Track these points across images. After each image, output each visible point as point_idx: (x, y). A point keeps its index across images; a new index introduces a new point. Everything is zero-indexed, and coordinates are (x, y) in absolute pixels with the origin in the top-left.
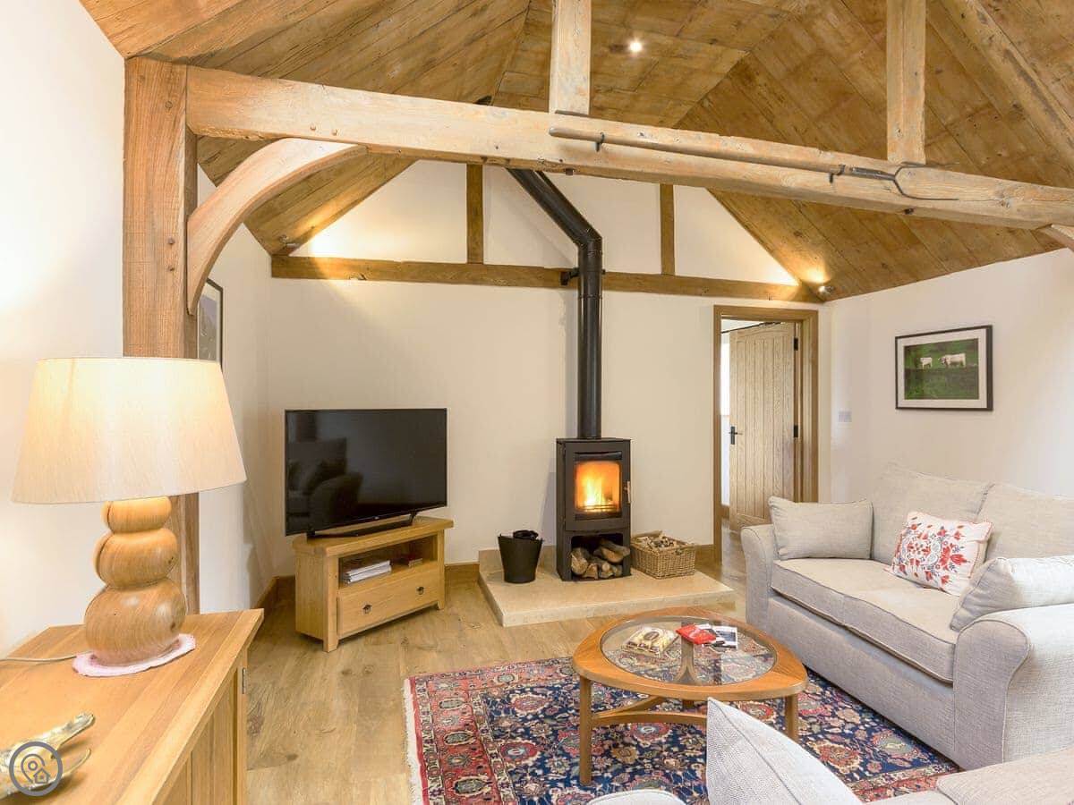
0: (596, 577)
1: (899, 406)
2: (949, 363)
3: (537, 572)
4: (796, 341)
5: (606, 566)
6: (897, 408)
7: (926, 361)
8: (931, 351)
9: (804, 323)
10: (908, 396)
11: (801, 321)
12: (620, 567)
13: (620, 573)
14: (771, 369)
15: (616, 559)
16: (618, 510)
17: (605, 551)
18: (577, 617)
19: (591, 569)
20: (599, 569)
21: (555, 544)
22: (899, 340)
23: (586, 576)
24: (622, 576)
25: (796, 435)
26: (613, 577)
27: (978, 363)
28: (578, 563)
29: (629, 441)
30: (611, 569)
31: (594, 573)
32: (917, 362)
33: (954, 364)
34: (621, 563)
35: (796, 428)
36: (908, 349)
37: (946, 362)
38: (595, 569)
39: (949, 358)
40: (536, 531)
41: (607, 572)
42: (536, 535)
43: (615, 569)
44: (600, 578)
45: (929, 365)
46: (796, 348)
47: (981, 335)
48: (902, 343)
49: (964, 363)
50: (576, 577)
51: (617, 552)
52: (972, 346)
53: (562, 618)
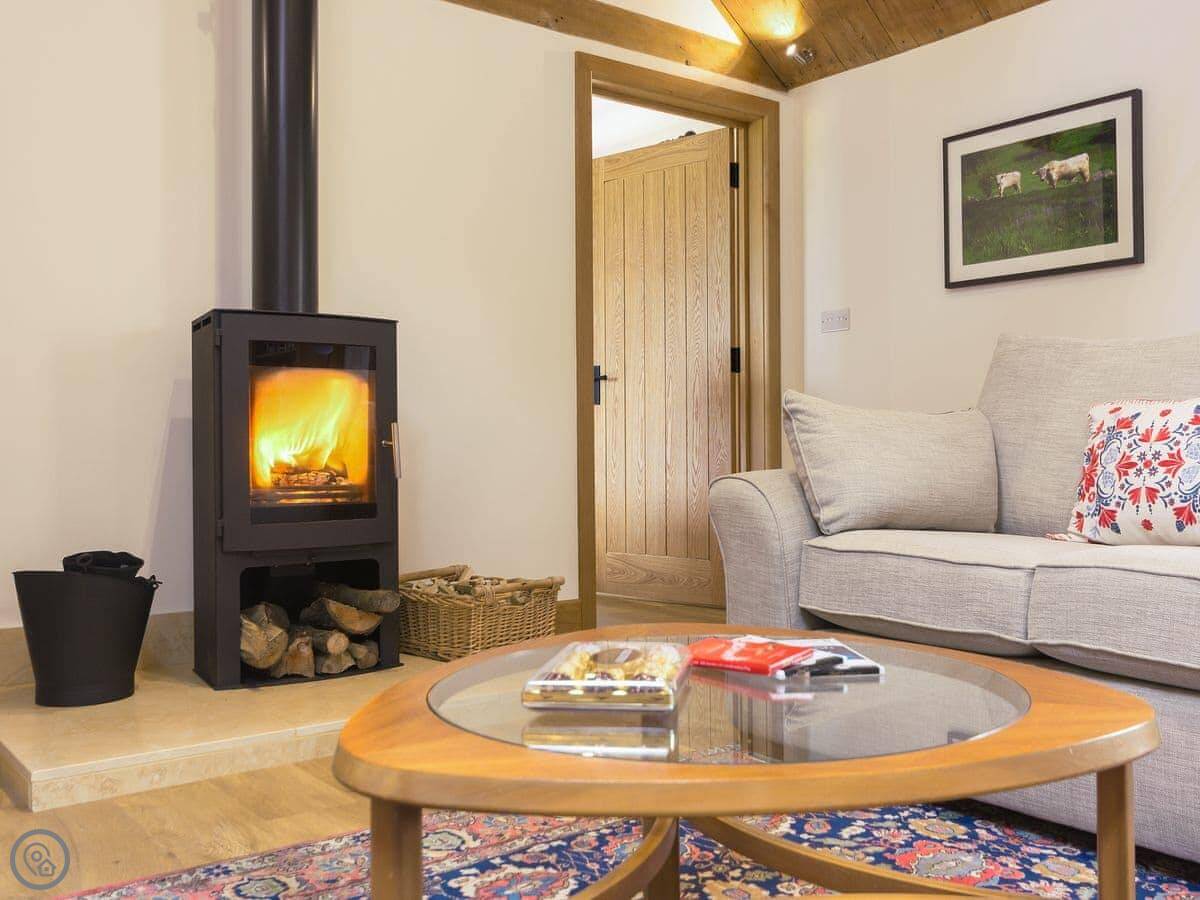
0: (311, 674)
1: (953, 279)
2: (1055, 177)
3: (138, 678)
4: (734, 169)
5: (336, 643)
6: (949, 285)
7: (1007, 180)
8: (1019, 159)
9: (752, 130)
10: (972, 255)
11: (745, 125)
12: (374, 646)
13: (373, 659)
14: (680, 233)
15: (362, 624)
16: (365, 499)
17: (333, 607)
18: (269, 764)
19: (296, 655)
20: (319, 652)
21: (192, 609)
22: (951, 145)
23: (283, 671)
24: (378, 667)
25: (735, 366)
26: (354, 670)
27: (1115, 171)
28: (260, 638)
29: (394, 323)
30: (349, 651)
31: (305, 665)
32: (988, 184)
33: (1066, 177)
34: (374, 636)
35: (735, 353)
36: (969, 161)
37: (1049, 177)
38: (307, 651)
39: (1056, 167)
40: (137, 554)
41: (338, 657)
42: (139, 563)
43: (361, 651)
44: (320, 676)
45: (1015, 186)
46: (734, 182)
47: (1121, 111)
48: (958, 150)
49: (1087, 173)
50: (254, 676)
51: (364, 608)
52: (1102, 138)
53: (224, 772)
